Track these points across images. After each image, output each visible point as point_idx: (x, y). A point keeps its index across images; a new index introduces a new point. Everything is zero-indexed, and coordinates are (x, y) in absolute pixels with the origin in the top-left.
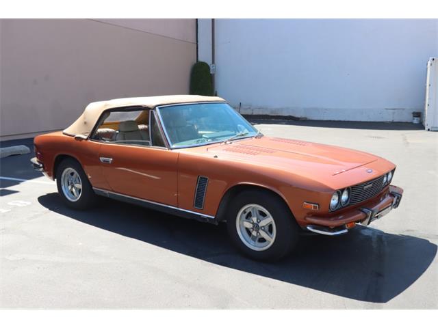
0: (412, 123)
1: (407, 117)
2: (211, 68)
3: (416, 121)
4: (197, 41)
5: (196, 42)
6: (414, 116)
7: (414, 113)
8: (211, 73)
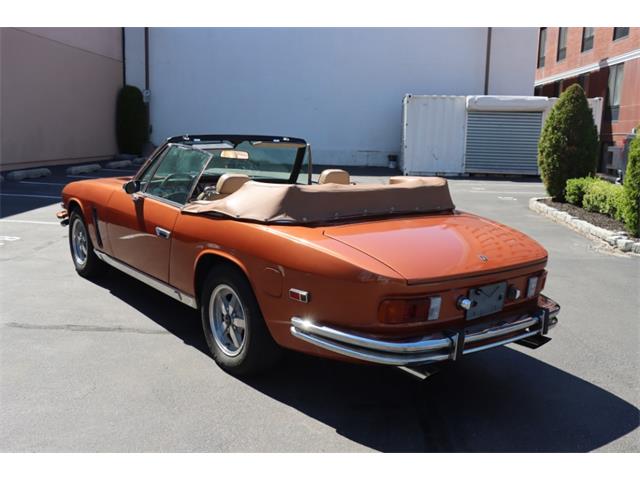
0: (387, 168)
1: (382, 161)
2: (144, 94)
3: (392, 166)
4: (124, 59)
5: (121, 59)
6: (390, 160)
7: (390, 157)
8: (145, 101)
